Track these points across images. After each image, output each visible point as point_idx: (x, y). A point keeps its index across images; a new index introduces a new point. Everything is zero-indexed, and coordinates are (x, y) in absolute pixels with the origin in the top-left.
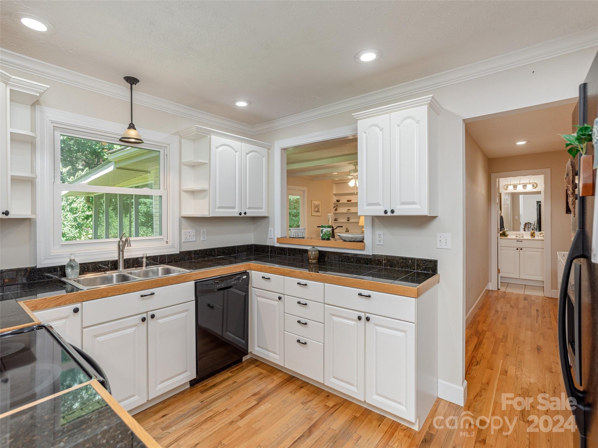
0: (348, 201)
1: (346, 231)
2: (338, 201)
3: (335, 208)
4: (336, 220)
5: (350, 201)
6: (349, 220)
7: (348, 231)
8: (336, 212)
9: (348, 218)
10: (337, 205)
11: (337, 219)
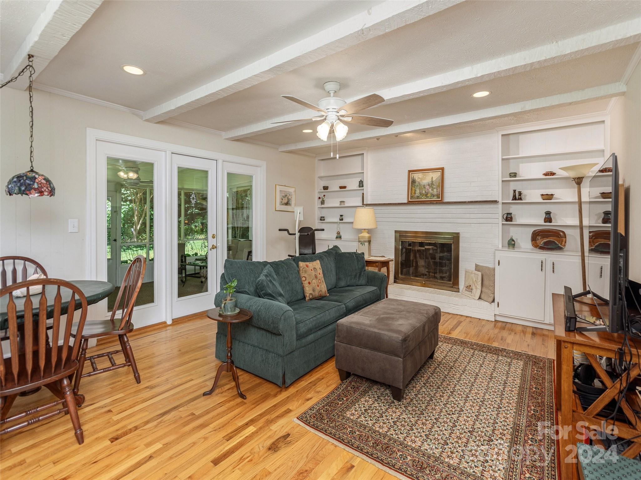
0: (341, 187)
1: (337, 238)
2: (326, 188)
3: (321, 199)
4: (322, 219)
5: (345, 187)
6: (342, 220)
7: (340, 237)
8: (323, 206)
9: (341, 216)
10: (324, 196)
11: (324, 217)
